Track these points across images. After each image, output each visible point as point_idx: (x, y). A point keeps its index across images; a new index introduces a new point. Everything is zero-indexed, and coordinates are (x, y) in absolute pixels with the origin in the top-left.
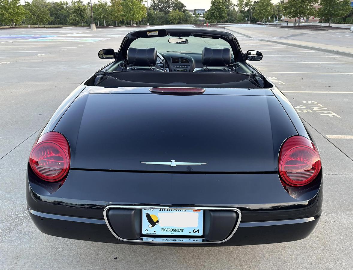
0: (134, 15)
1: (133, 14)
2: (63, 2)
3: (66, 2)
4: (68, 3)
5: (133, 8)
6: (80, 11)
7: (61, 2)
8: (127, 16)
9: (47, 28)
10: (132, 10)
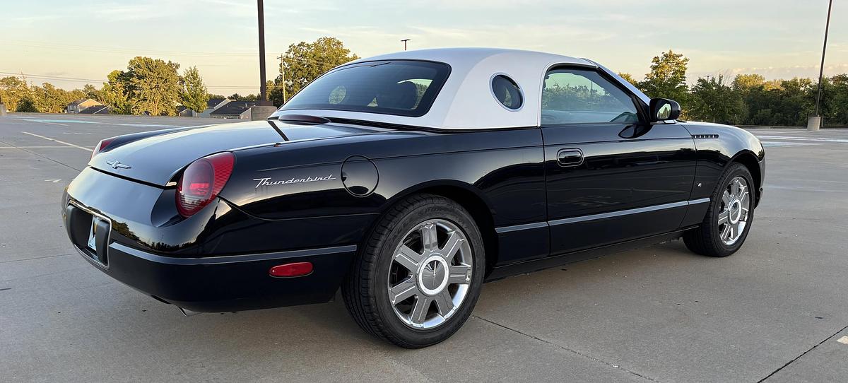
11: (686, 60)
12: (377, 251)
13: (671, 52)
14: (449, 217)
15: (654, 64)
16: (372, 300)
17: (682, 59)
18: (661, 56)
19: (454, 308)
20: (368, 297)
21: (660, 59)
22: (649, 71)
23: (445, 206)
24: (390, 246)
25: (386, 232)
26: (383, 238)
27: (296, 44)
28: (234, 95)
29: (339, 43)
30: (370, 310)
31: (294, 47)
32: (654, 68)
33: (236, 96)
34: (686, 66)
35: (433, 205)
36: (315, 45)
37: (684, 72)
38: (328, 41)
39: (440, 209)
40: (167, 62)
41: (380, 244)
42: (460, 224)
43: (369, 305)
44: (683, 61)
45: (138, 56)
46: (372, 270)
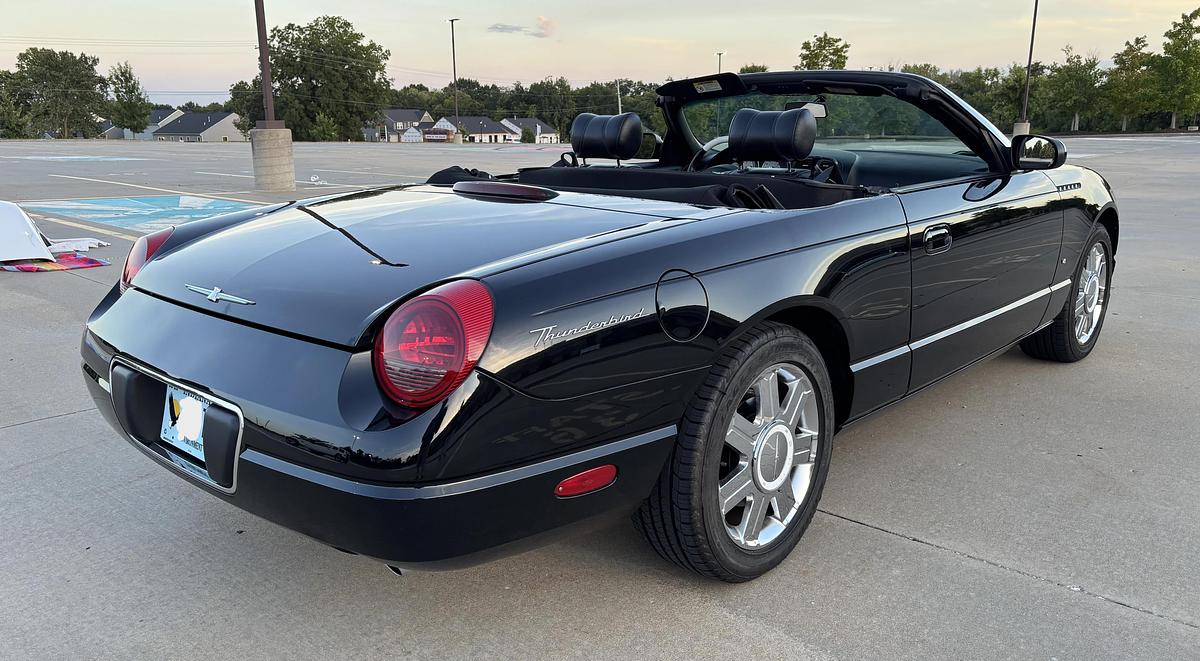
0: (1187, 97)
1: (1185, 92)
2: (986, 71)
3: (995, 70)
4: (1000, 71)
5: (1186, 74)
6: (1019, 91)
7: (979, 70)
8: (1157, 98)
9: (898, 140)
10: (1183, 78)
11: (846, 46)
12: (703, 430)
13: (826, 35)
14: (796, 358)
15: (805, 52)
16: (697, 514)
17: (840, 44)
18: (812, 41)
19: (797, 506)
20: (690, 510)
21: (812, 45)
22: (798, 61)
23: (791, 340)
24: (723, 419)
25: (715, 396)
26: (712, 406)
27: (282, 27)
28: (187, 104)
29: (347, 24)
30: (692, 530)
31: (279, 31)
32: (804, 57)
33: (190, 105)
34: (847, 54)
35: (777, 341)
36: (311, 27)
37: (844, 63)
38: (331, 22)
39: (786, 345)
40: (78, 56)
41: (707, 417)
42: (809, 366)
43: (690, 523)
44: (842, 48)
45: (33, 47)
46: (697, 463)
